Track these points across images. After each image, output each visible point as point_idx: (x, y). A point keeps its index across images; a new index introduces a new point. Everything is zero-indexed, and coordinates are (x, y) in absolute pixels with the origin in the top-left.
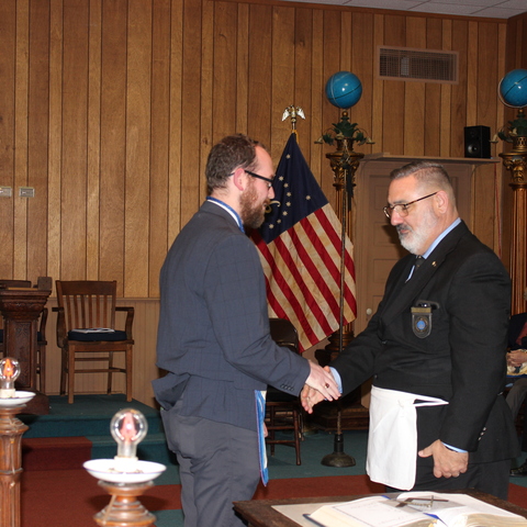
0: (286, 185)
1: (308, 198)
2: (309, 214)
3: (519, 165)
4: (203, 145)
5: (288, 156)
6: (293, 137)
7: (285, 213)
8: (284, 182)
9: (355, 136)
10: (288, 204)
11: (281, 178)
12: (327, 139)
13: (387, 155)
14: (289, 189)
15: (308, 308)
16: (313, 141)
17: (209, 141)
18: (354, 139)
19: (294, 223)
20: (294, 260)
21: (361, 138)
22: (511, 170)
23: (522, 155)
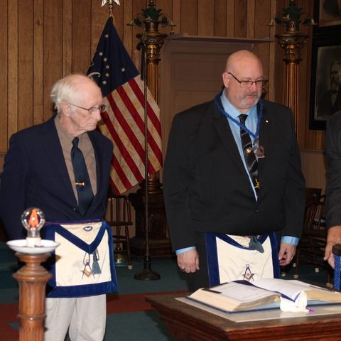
0: (105, 60)
1: (123, 70)
2: (124, 83)
3: (290, 44)
4: (36, 26)
5: (107, 36)
6: (110, 20)
7: (105, 83)
8: (103, 57)
9: (160, 19)
10: (107, 75)
11: (101, 54)
12: (137, 22)
13: (186, 35)
14: (108, 63)
15: (123, 159)
16: (125, 23)
17: (41, 22)
18: (159, 22)
19: (112, 90)
20: (112, 120)
21: (165, 22)
22: (284, 48)
23: (294, 36)
